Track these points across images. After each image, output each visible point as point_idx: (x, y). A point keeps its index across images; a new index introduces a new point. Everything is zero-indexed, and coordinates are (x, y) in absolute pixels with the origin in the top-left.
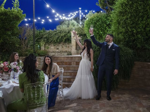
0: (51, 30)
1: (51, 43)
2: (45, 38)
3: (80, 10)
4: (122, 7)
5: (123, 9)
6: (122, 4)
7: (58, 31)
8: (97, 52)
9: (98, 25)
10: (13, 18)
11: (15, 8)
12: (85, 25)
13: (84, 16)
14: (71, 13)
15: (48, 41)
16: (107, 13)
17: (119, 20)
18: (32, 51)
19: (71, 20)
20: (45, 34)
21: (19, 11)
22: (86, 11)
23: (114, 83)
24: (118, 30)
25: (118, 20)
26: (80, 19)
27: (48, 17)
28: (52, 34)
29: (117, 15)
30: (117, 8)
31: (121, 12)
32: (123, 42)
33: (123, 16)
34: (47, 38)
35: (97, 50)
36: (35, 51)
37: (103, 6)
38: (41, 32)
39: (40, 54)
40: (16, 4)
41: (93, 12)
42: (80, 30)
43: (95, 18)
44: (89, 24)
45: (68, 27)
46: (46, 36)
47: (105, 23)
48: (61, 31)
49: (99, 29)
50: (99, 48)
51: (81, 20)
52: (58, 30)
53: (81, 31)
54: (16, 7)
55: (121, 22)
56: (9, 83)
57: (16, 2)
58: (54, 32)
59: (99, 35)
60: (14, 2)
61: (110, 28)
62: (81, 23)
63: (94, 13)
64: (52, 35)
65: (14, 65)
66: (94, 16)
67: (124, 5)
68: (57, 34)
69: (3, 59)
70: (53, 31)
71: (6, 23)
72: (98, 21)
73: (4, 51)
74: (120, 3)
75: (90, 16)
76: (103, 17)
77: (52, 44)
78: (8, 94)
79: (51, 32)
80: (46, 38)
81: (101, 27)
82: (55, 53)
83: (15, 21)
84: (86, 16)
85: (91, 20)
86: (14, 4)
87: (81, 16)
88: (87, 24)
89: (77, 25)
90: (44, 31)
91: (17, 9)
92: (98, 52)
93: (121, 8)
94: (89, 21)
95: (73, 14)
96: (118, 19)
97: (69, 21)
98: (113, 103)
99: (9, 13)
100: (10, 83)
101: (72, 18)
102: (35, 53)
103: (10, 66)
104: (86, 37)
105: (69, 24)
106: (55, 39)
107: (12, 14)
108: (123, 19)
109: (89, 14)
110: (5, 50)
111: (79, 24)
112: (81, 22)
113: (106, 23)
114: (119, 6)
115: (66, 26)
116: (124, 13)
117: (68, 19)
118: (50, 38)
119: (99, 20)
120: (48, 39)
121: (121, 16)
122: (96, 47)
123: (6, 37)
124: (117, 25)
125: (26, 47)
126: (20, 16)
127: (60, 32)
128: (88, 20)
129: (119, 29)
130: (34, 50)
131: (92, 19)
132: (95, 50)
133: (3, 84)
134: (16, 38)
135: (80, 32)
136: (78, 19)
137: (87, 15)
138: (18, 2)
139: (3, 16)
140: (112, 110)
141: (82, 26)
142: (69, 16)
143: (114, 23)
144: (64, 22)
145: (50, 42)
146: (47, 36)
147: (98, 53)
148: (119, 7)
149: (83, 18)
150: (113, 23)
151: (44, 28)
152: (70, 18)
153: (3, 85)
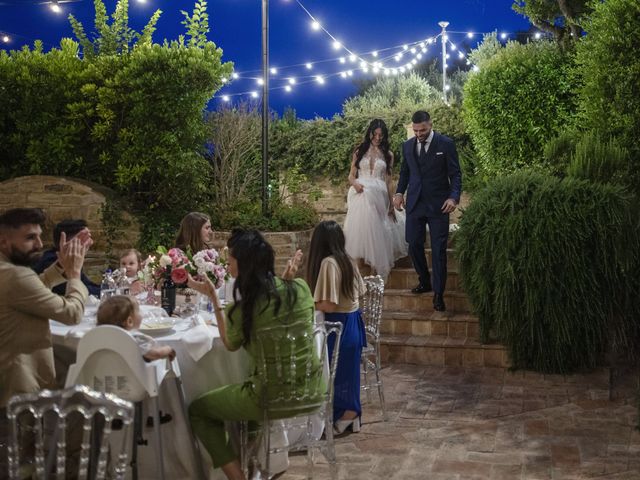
0: (320, 120)
1: (322, 174)
2: (296, 153)
3: (444, 31)
4: (622, 26)
5: (627, 33)
6: (620, 14)
7: (350, 125)
8: (516, 213)
9: (521, 99)
10: (190, 80)
11: (193, 41)
12: (466, 99)
13: (461, 55)
14: (405, 47)
15: (310, 168)
16: (562, 43)
17: (610, 78)
18: (258, 207)
19: (407, 75)
20: (296, 138)
21: (210, 53)
22: (470, 35)
23: (588, 341)
24: (606, 119)
25: (606, 78)
26: (444, 71)
27: (309, 66)
28: (325, 136)
29: (600, 58)
30: (598, 28)
31: (615, 48)
32: (627, 172)
33: (626, 63)
34: (304, 152)
35: (516, 205)
36: (267, 208)
37: (545, 17)
38: (281, 129)
39: (288, 221)
40: (197, 25)
41: (498, 38)
42: (444, 119)
43: (507, 65)
44: (483, 93)
45: (393, 104)
46: (302, 146)
47: (551, 88)
48: (365, 122)
49: (527, 116)
50: (525, 198)
51: (450, 73)
52: (351, 119)
53: (448, 122)
54: (196, 37)
55: (619, 87)
56: (195, 324)
57: (195, 17)
58: (334, 126)
59: (527, 141)
60: (191, 17)
61: (572, 108)
62: (447, 88)
63: (503, 44)
64: (326, 141)
65: (206, 260)
66: (504, 59)
67: (630, 18)
68: (348, 135)
69: (151, 238)
70: (331, 123)
71: (161, 99)
72: (521, 79)
73: (152, 206)
74: (612, 11)
75: (489, 57)
76: (543, 63)
77: (327, 179)
78: (194, 362)
79: (322, 128)
80: (302, 151)
81: (536, 104)
82: (338, 215)
83: (194, 93)
84: (468, 57)
85: (490, 74)
86: (189, 23)
87: (446, 56)
88: (473, 94)
89: (432, 96)
90: (292, 125)
91: (199, 44)
92: (520, 212)
93: (617, 29)
94: (482, 82)
95: (413, 51)
96: (605, 73)
97: (396, 80)
98: (579, 421)
99: (172, 63)
100: (199, 324)
101: (409, 66)
102: (268, 216)
103: (194, 264)
104: (472, 148)
105: (396, 93)
106: (338, 158)
107: (183, 65)
108: (626, 73)
109: (481, 48)
110: (157, 204)
111: (441, 90)
112: (447, 83)
113: (556, 87)
114: (610, 22)
115: (385, 101)
116: (630, 49)
117: (395, 71)
118: (319, 151)
119: (525, 76)
120: (308, 159)
121: (616, 63)
122: (512, 194)
123: (162, 154)
124: (602, 100)
125: (232, 194)
126: (213, 72)
127: (357, 125)
128: (480, 76)
129: (609, 115)
130: (265, 206)
131: (495, 73)
132: (508, 207)
133: (175, 328)
134: (196, 156)
135: (445, 127)
136: (436, 67)
137: (473, 51)
138: (203, 15)
139: (151, 73)
140: (573, 445)
141: (453, 100)
142: (398, 57)
143: (587, 93)
144: (375, 83)
145: (319, 171)
146: (304, 142)
147: (521, 217)
148: (608, 27)
149: (457, 67)
150: (584, 90)
151: (290, 111)
152: (402, 69)
153: (174, 332)
